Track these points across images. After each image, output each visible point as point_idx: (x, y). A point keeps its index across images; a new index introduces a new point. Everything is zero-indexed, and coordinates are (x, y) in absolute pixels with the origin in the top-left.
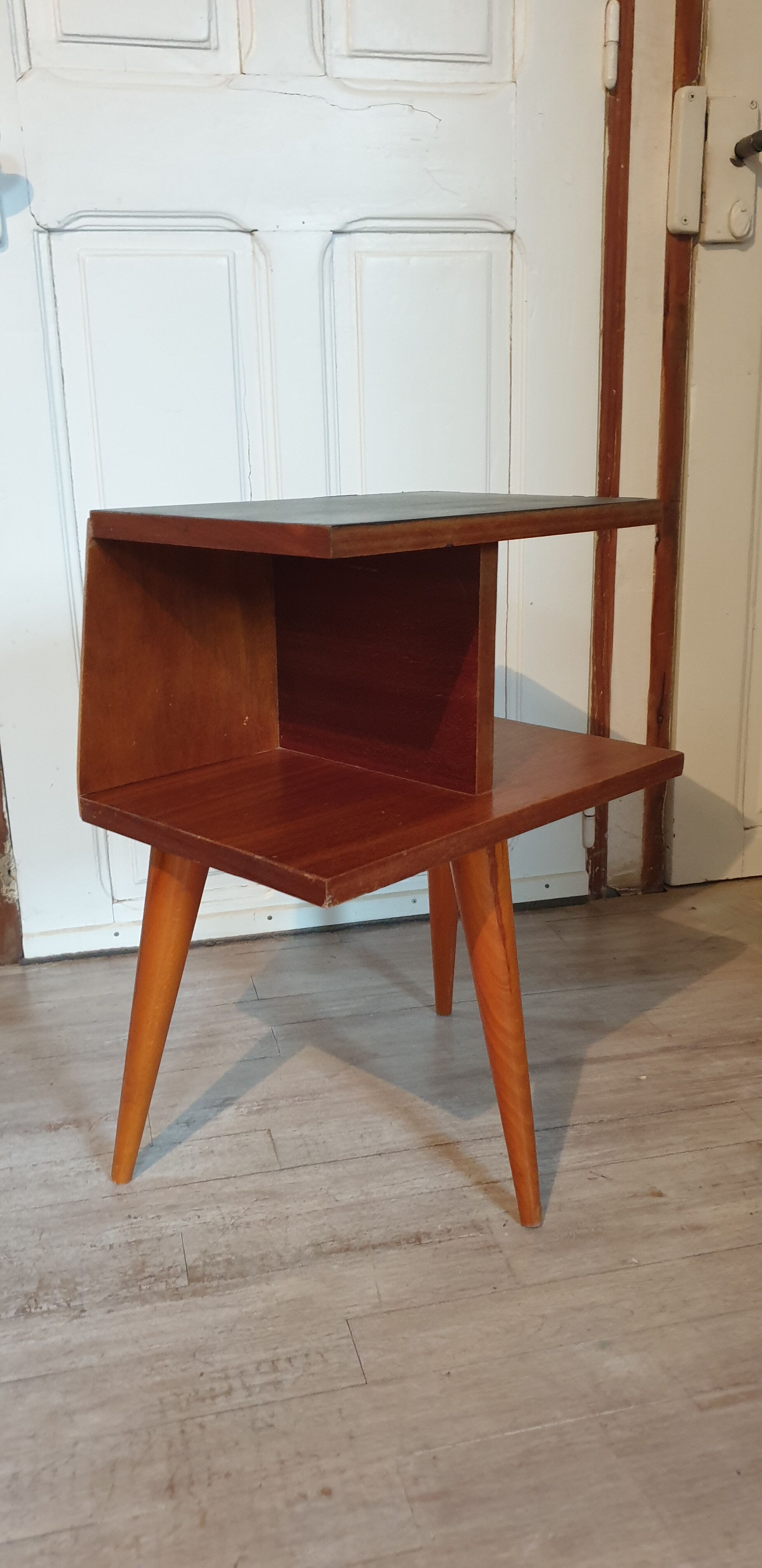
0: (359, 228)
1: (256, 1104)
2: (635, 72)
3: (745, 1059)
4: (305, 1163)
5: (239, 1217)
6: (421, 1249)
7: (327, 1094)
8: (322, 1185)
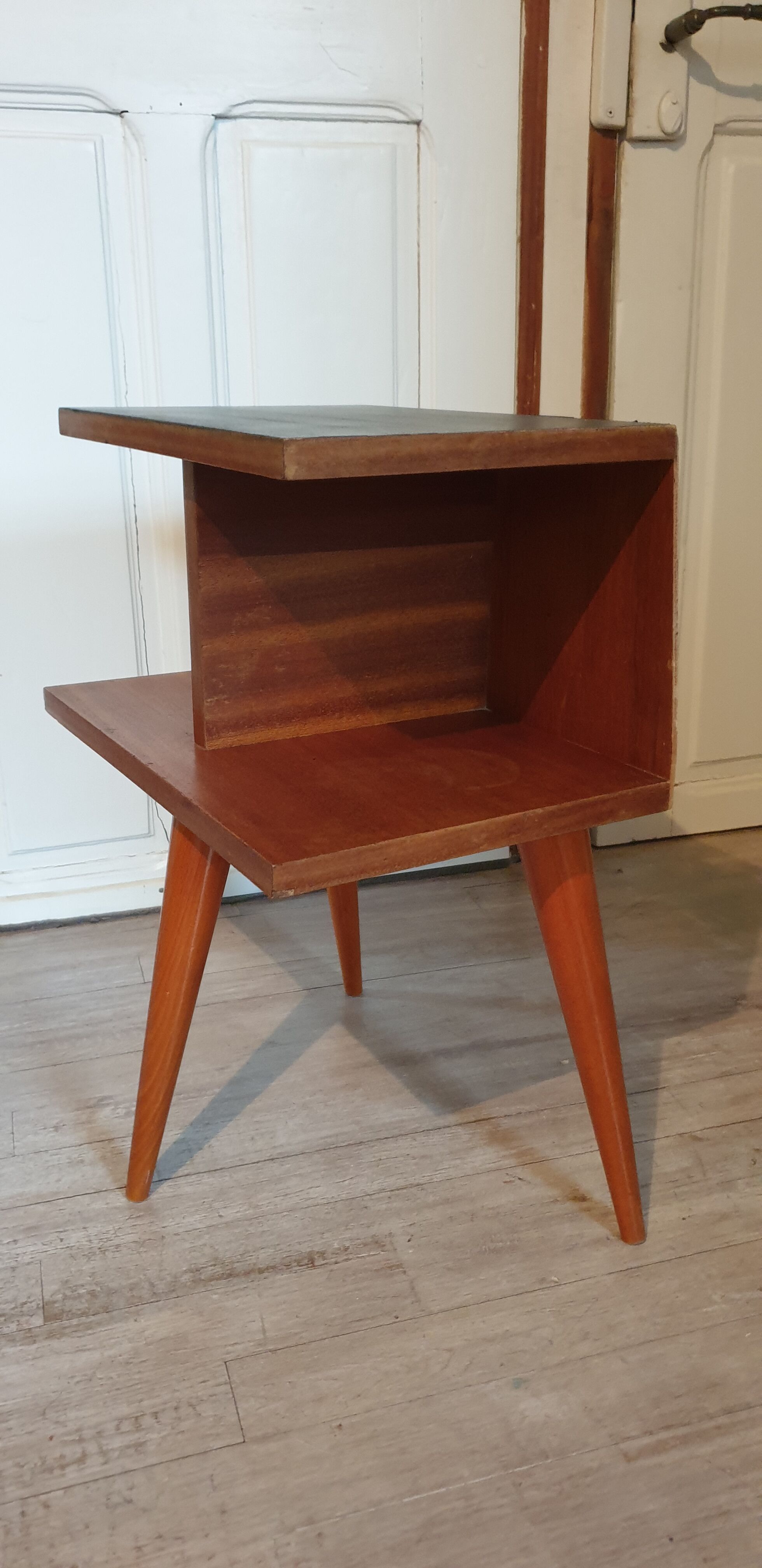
0: (244, 113)
4: (187, 1172)
5: (108, 1239)
6: (314, 1271)
8: (205, 1198)
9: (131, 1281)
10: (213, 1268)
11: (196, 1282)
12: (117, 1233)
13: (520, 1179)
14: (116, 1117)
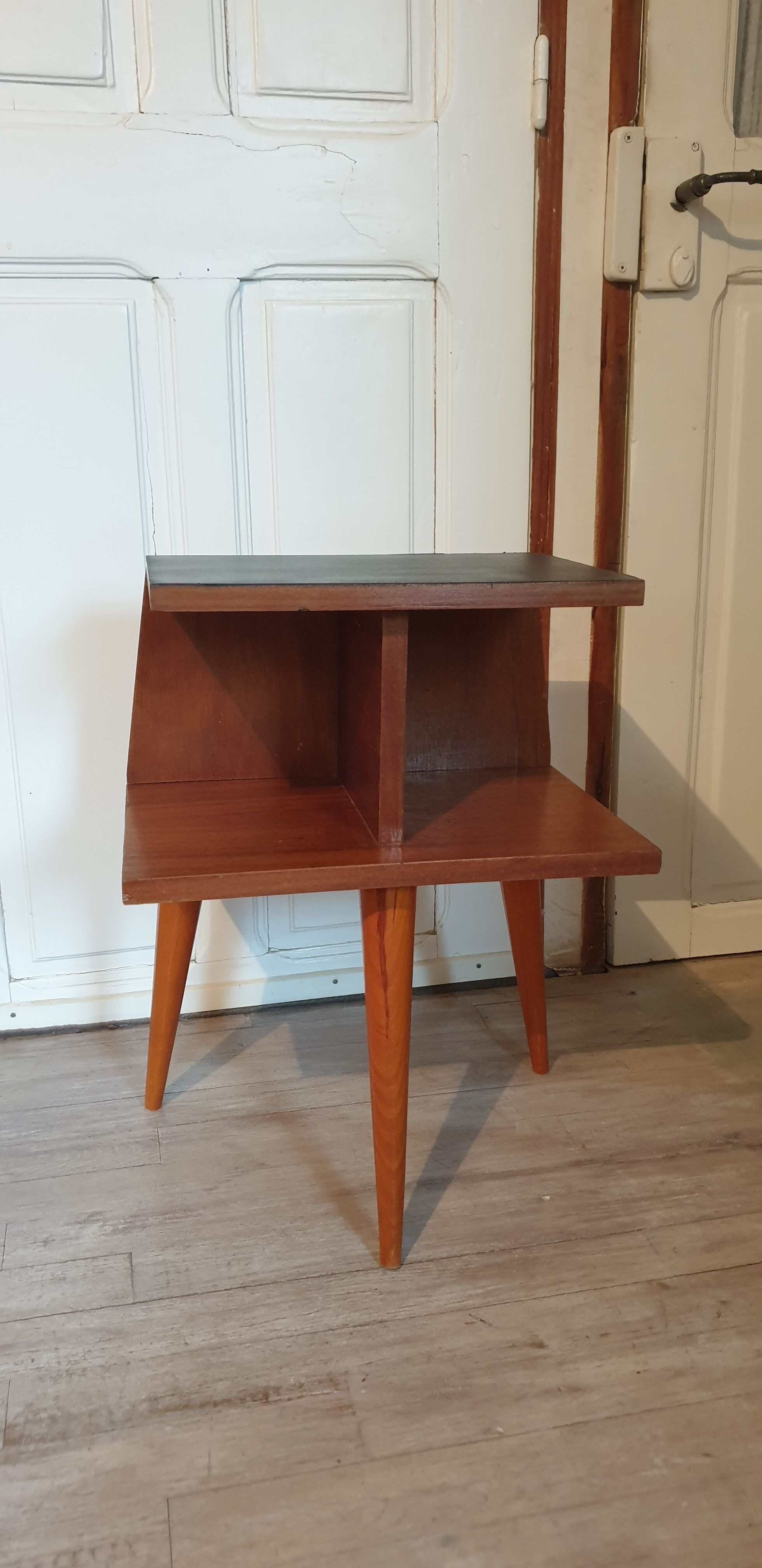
0: (268, 275)
1: (122, 1221)
2: (567, 111)
3: (660, 1178)
4: (160, 1295)
5: (77, 1362)
6: (267, 1408)
7: (202, 1211)
8: (174, 1324)
9: (91, 1407)
10: (171, 1397)
11: (153, 1412)
12: (86, 1355)
13: (481, 1320)
14: (102, 1235)
